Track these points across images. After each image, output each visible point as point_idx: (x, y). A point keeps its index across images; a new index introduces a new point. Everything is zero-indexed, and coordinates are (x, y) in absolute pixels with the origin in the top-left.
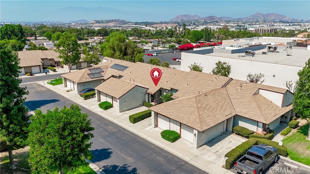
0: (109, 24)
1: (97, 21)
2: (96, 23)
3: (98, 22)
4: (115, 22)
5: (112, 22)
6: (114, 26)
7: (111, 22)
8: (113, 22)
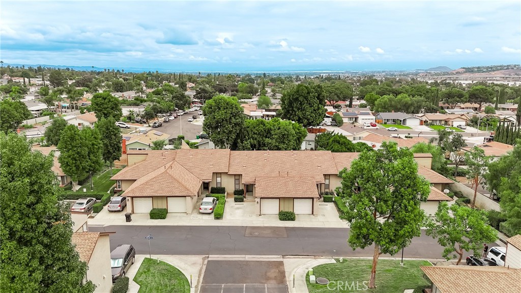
0: (493, 73)
1: (469, 68)
2: (466, 72)
3: (469, 70)
4: (506, 69)
5: (501, 69)
6: (504, 77)
7: (498, 70)
8: (503, 71)
